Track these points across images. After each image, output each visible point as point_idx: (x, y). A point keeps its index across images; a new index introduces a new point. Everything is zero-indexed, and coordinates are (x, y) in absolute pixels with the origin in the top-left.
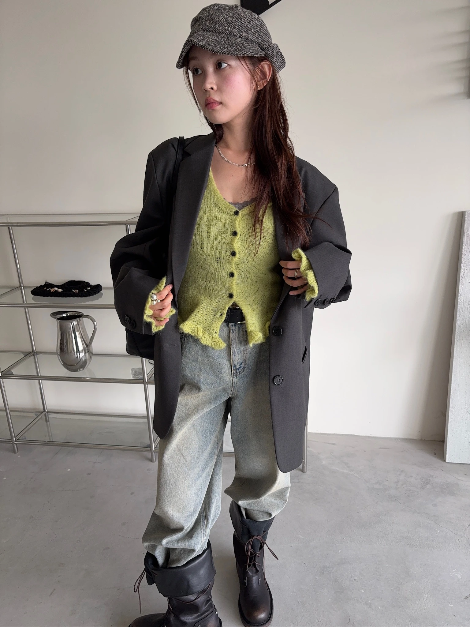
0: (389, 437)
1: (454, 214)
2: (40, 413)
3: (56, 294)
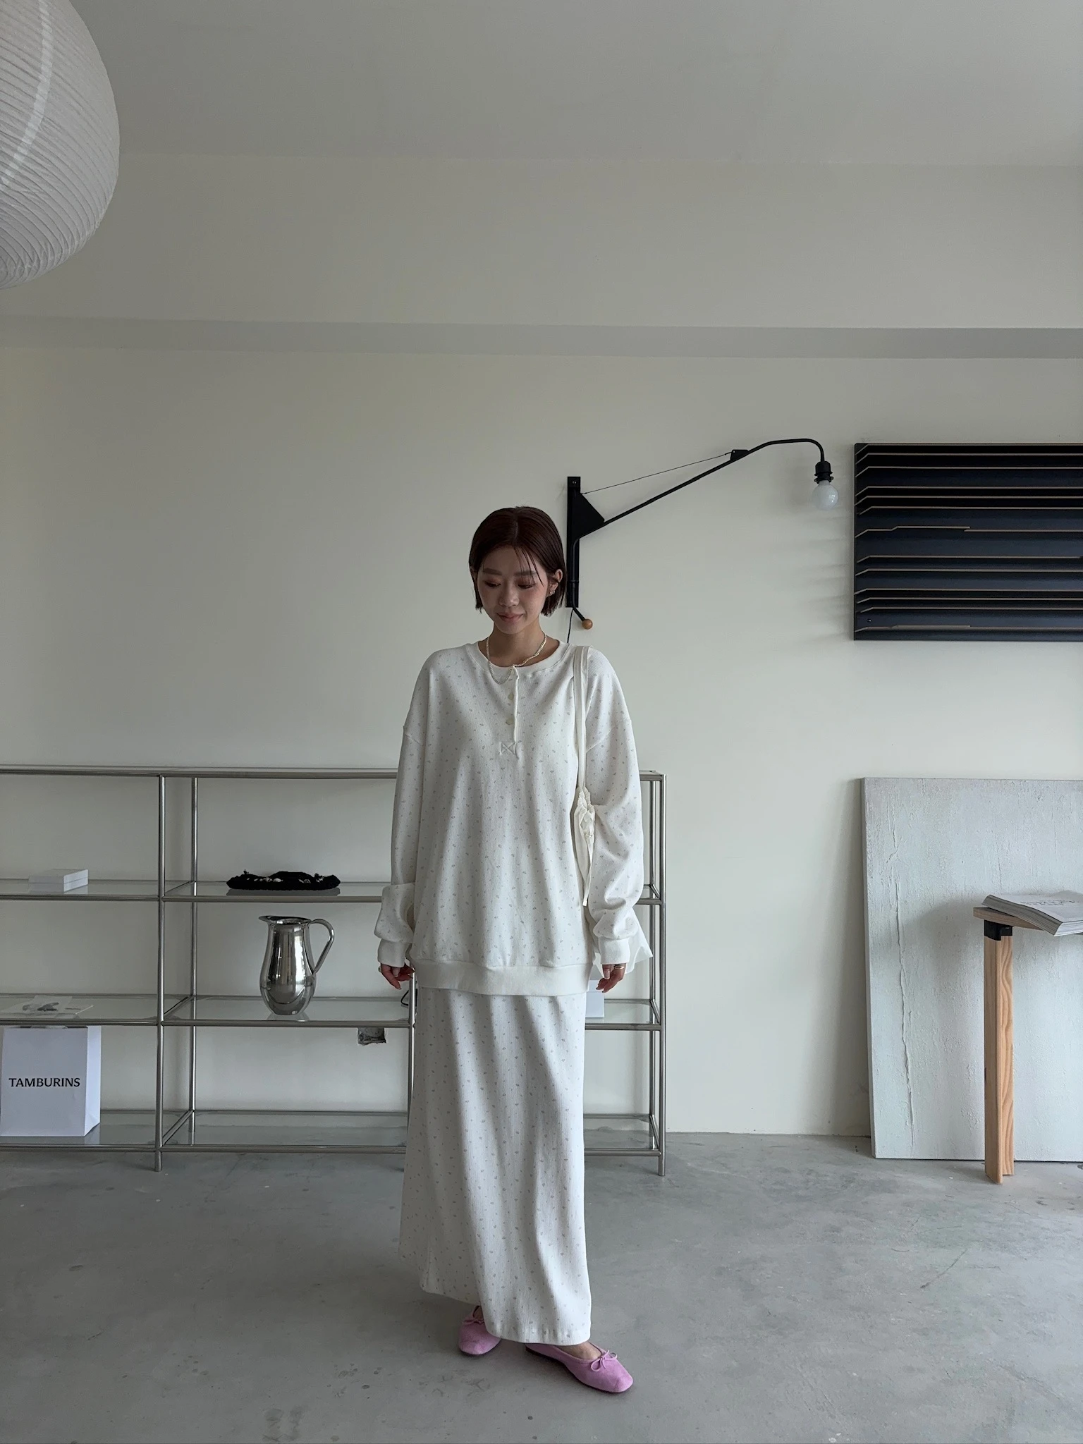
1: (850, 781)
2: (184, 1113)
3: (273, 887)
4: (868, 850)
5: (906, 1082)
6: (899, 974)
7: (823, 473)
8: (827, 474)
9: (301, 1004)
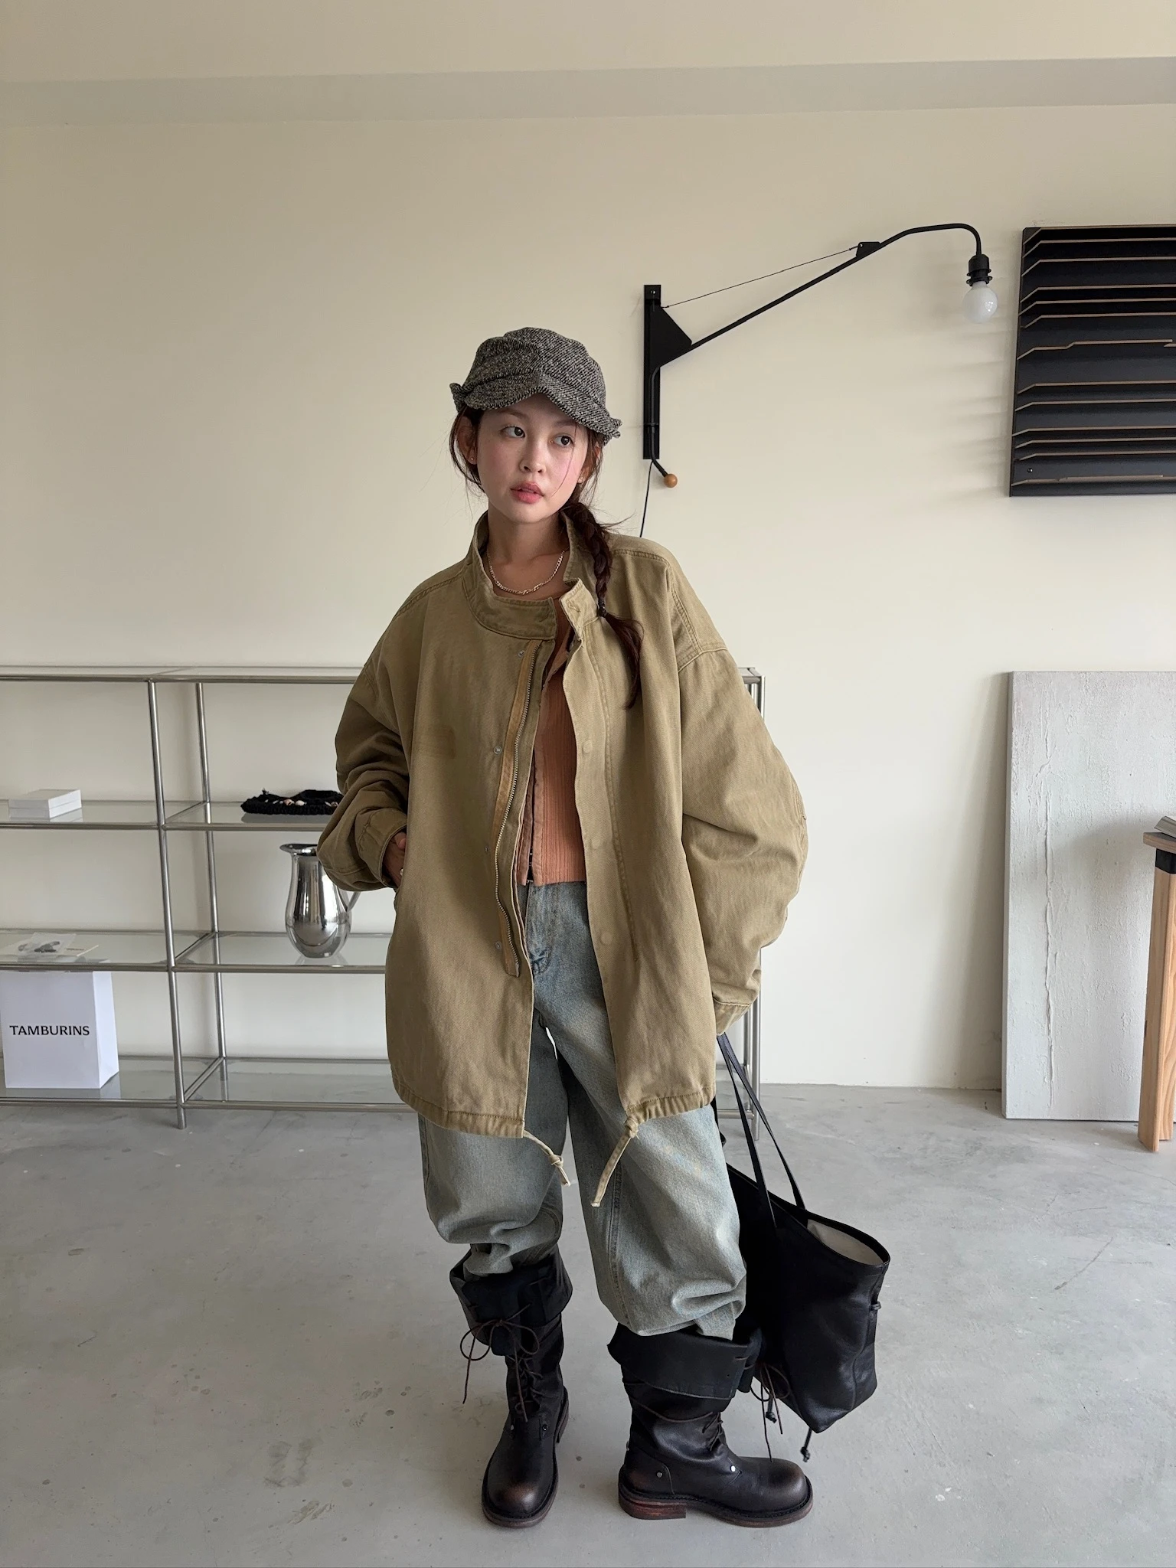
0: (901, 1085)
1: (996, 676)
2: (213, 1061)
3: (294, 810)
4: (1013, 761)
5: (1046, 1032)
6: (1042, 909)
7: (979, 271)
8: (984, 272)
9: (334, 945)
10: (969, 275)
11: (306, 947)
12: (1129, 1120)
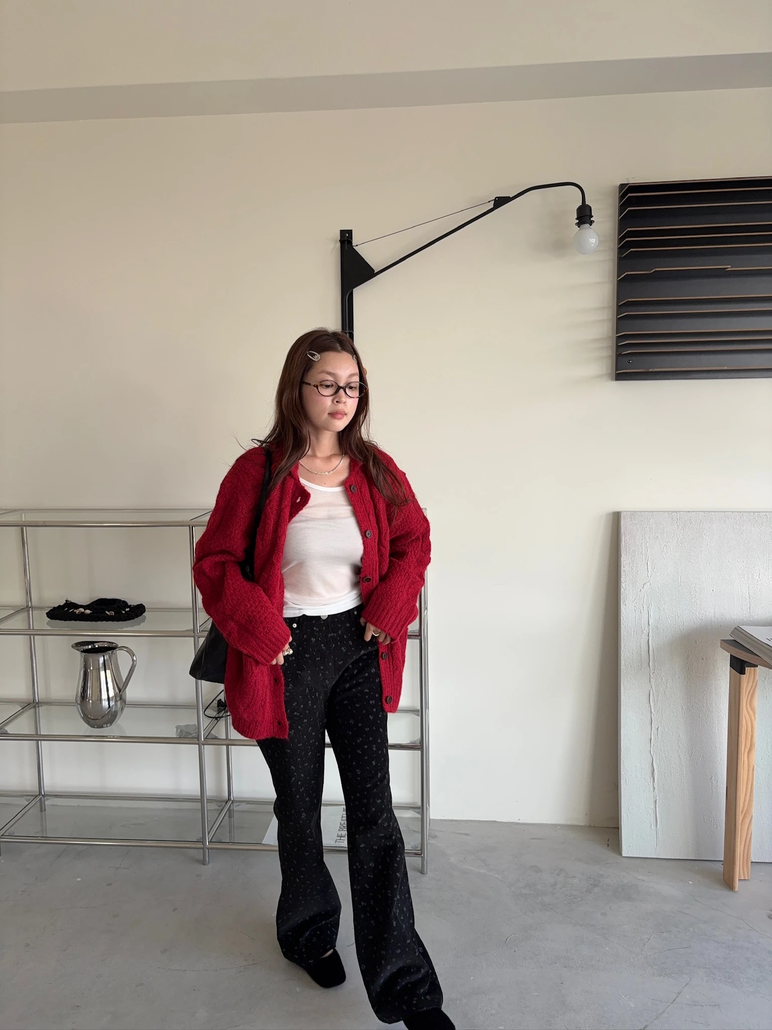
2: (33, 798)
3: (82, 618)
4: (622, 579)
5: (652, 789)
6: (647, 693)
7: (585, 216)
8: (588, 217)
9: (110, 717)
10: (577, 219)
11: (90, 720)
12: (718, 860)
